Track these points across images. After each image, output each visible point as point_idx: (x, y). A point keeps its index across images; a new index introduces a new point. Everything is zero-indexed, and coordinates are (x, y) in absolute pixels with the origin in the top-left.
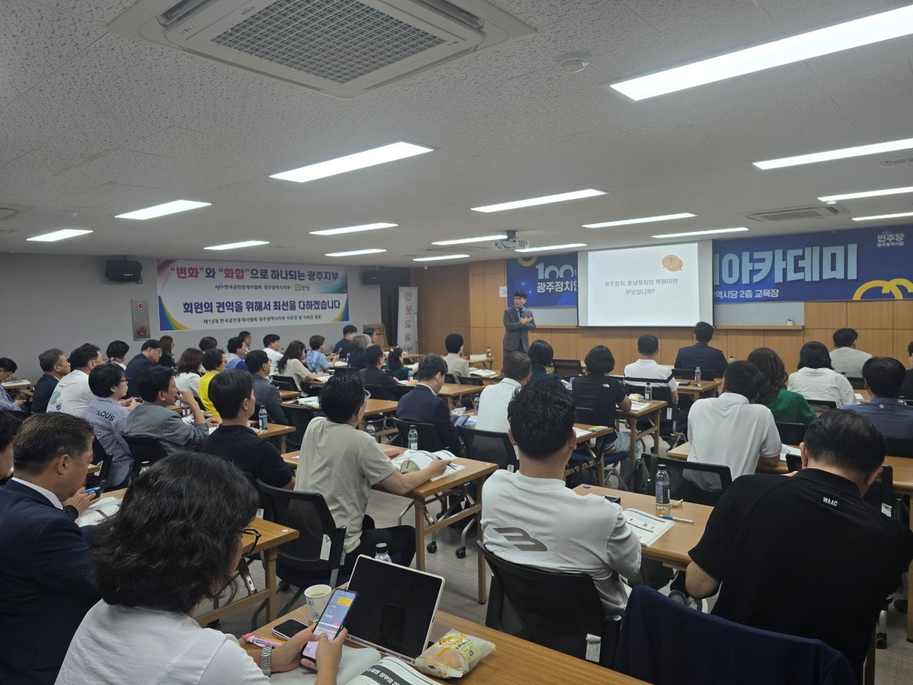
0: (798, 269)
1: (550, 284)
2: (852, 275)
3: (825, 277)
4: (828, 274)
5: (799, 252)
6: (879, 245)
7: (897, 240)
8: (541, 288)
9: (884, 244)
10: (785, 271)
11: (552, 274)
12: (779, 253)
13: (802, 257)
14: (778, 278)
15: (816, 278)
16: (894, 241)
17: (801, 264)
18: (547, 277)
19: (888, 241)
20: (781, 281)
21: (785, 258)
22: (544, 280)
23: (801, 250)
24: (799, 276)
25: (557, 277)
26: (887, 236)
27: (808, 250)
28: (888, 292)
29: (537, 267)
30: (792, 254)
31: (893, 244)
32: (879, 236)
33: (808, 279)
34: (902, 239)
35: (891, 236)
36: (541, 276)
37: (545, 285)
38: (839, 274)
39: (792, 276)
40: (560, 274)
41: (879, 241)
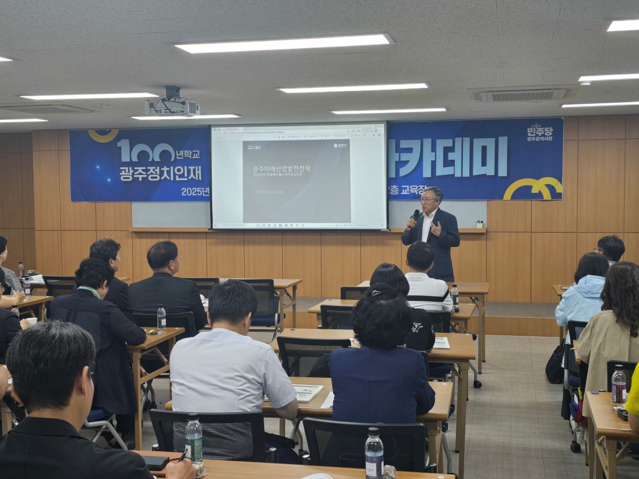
0: (448, 163)
1: (140, 169)
2: (503, 172)
3: (475, 173)
4: (478, 170)
5: (448, 143)
6: (529, 139)
7: (546, 134)
8: (126, 175)
9: (533, 139)
10: (434, 163)
11: (143, 155)
12: (428, 142)
13: (452, 149)
14: (427, 173)
15: (466, 174)
16: (543, 135)
17: (451, 156)
18: (135, 159)
19: (537, 135)
20: (429, 176)
21: (434, 150)
22: (131, 164)
23: (451, 141)
24: (448, 171)
25: (150, 160)
26: (536, 130)
27: (458, 140)
28: (538, 192)
29: (119, 144)
30: (441, 144)
31: (542, 139)
32: (529, 129)
33: (458, 175)
34: (551, 134)
35: (540, 129)
36: (125, 158)
37: (131, 171)
38: (489, 170)
39: (441, 171)
40: (155, 156)
41: (529, 135)
